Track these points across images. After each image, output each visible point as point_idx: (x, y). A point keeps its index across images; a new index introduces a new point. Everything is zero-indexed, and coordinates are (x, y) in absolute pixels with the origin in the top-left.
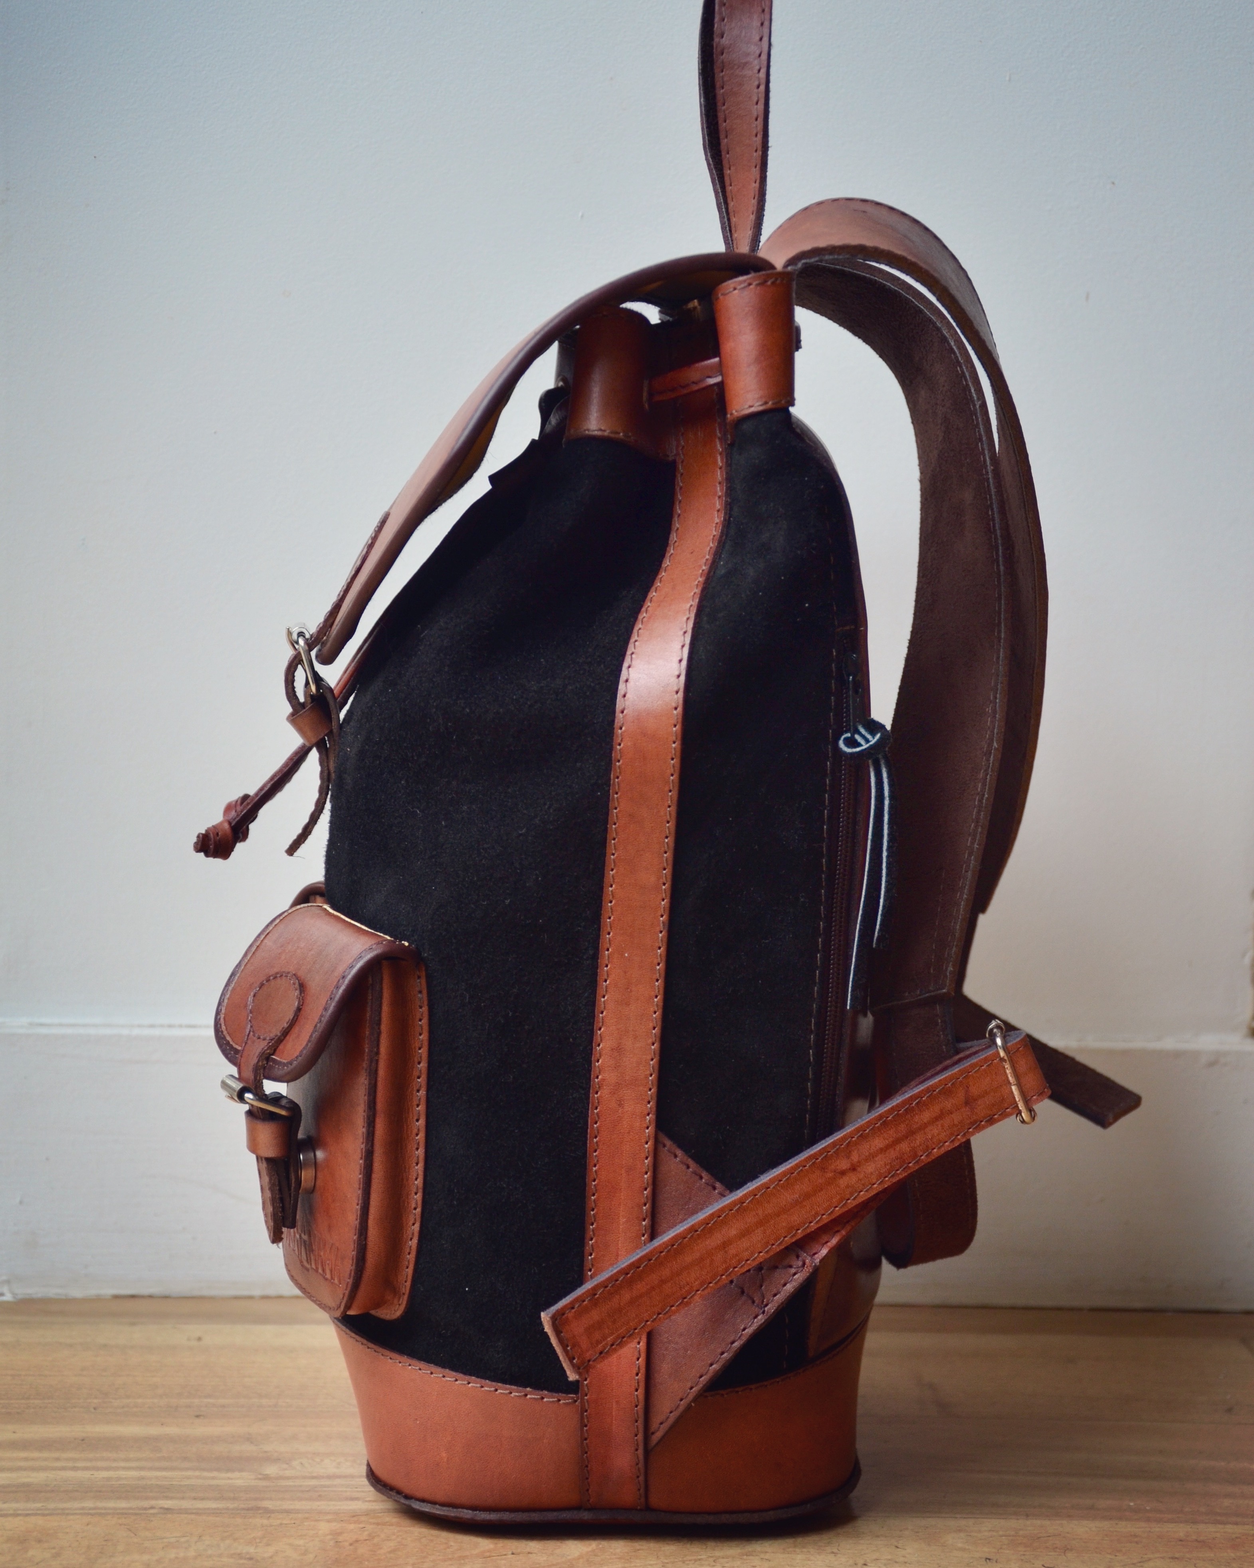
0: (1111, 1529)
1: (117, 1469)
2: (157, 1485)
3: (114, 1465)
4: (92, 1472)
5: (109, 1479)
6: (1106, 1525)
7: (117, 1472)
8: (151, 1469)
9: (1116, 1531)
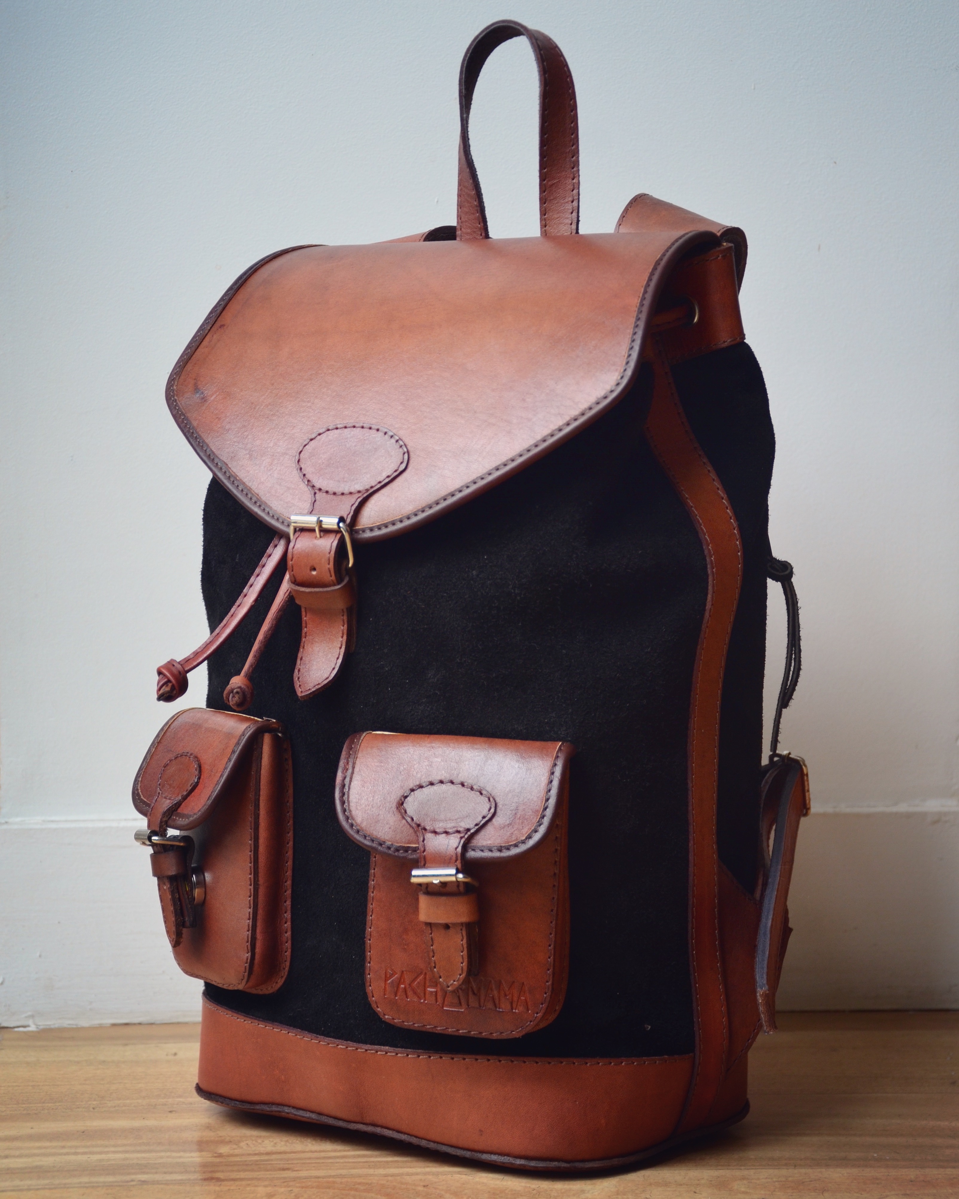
0: (859, 1174)
1: (107, 1153)
2: (137, 1164)
3: (106, 1150)
4: (89, 1156)
5: (100, 1160)
6: (855, 1171)
7: (108, 1155)
8: (134, 1152)
9: (862, 1176)
